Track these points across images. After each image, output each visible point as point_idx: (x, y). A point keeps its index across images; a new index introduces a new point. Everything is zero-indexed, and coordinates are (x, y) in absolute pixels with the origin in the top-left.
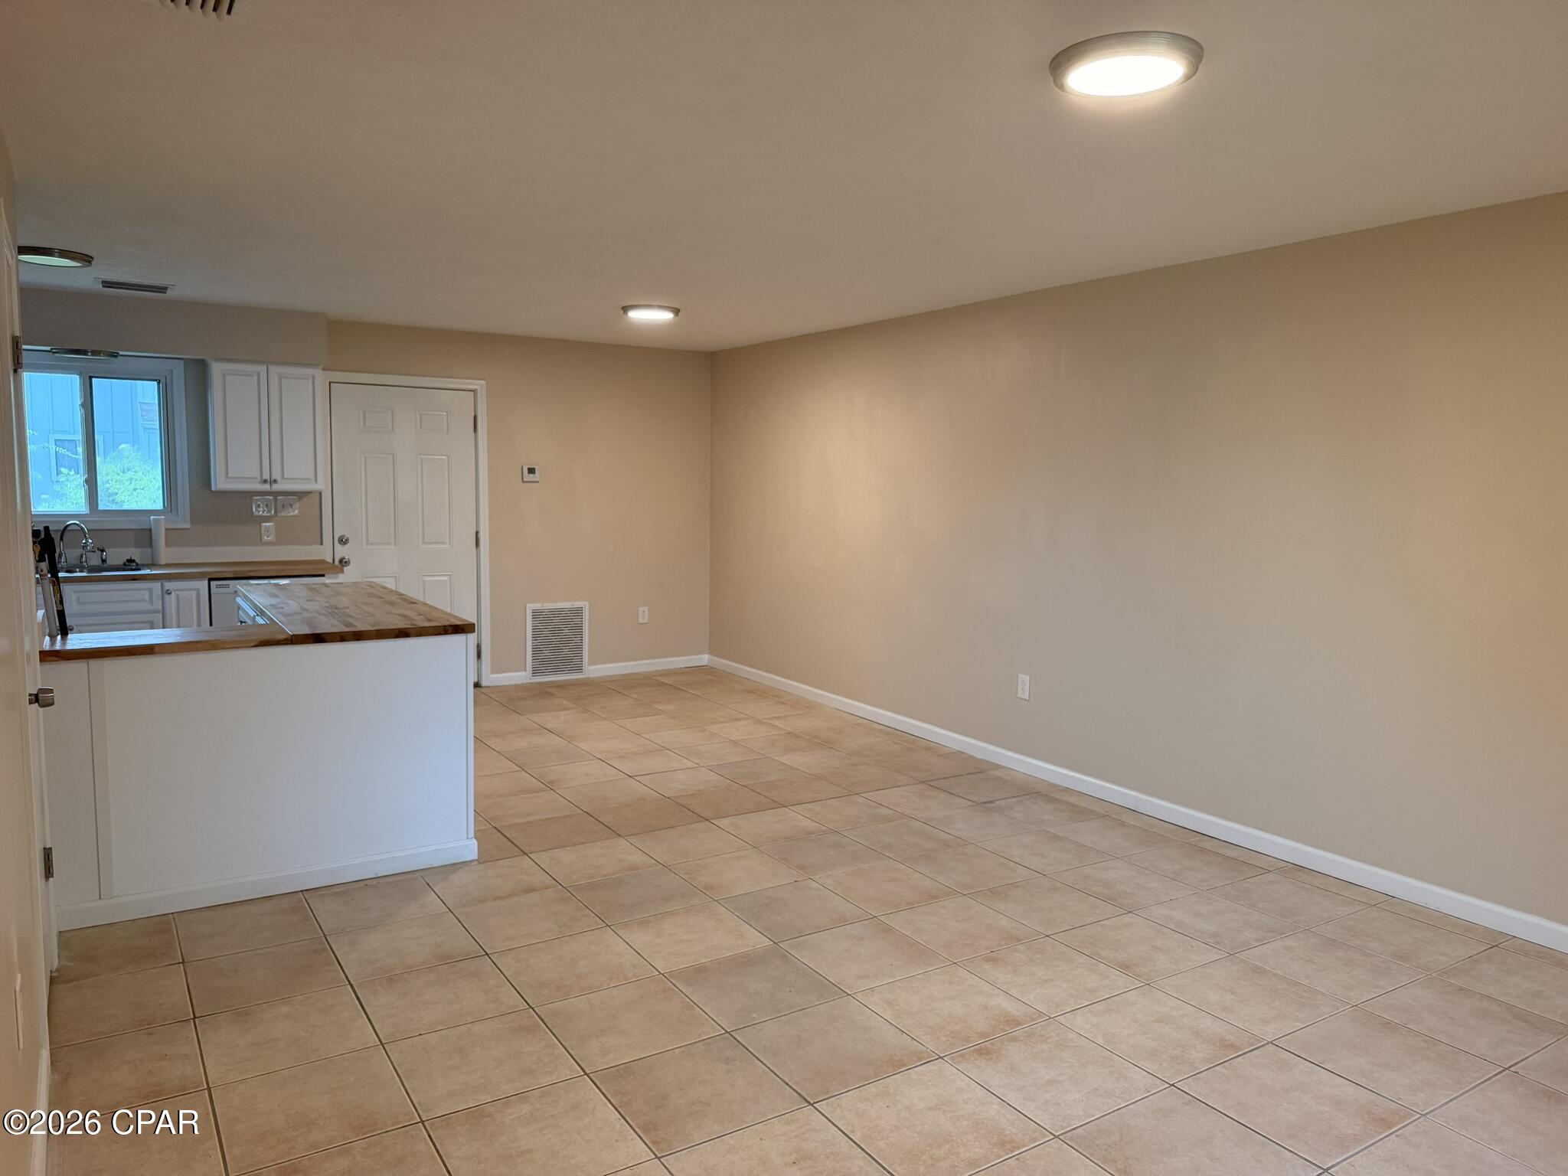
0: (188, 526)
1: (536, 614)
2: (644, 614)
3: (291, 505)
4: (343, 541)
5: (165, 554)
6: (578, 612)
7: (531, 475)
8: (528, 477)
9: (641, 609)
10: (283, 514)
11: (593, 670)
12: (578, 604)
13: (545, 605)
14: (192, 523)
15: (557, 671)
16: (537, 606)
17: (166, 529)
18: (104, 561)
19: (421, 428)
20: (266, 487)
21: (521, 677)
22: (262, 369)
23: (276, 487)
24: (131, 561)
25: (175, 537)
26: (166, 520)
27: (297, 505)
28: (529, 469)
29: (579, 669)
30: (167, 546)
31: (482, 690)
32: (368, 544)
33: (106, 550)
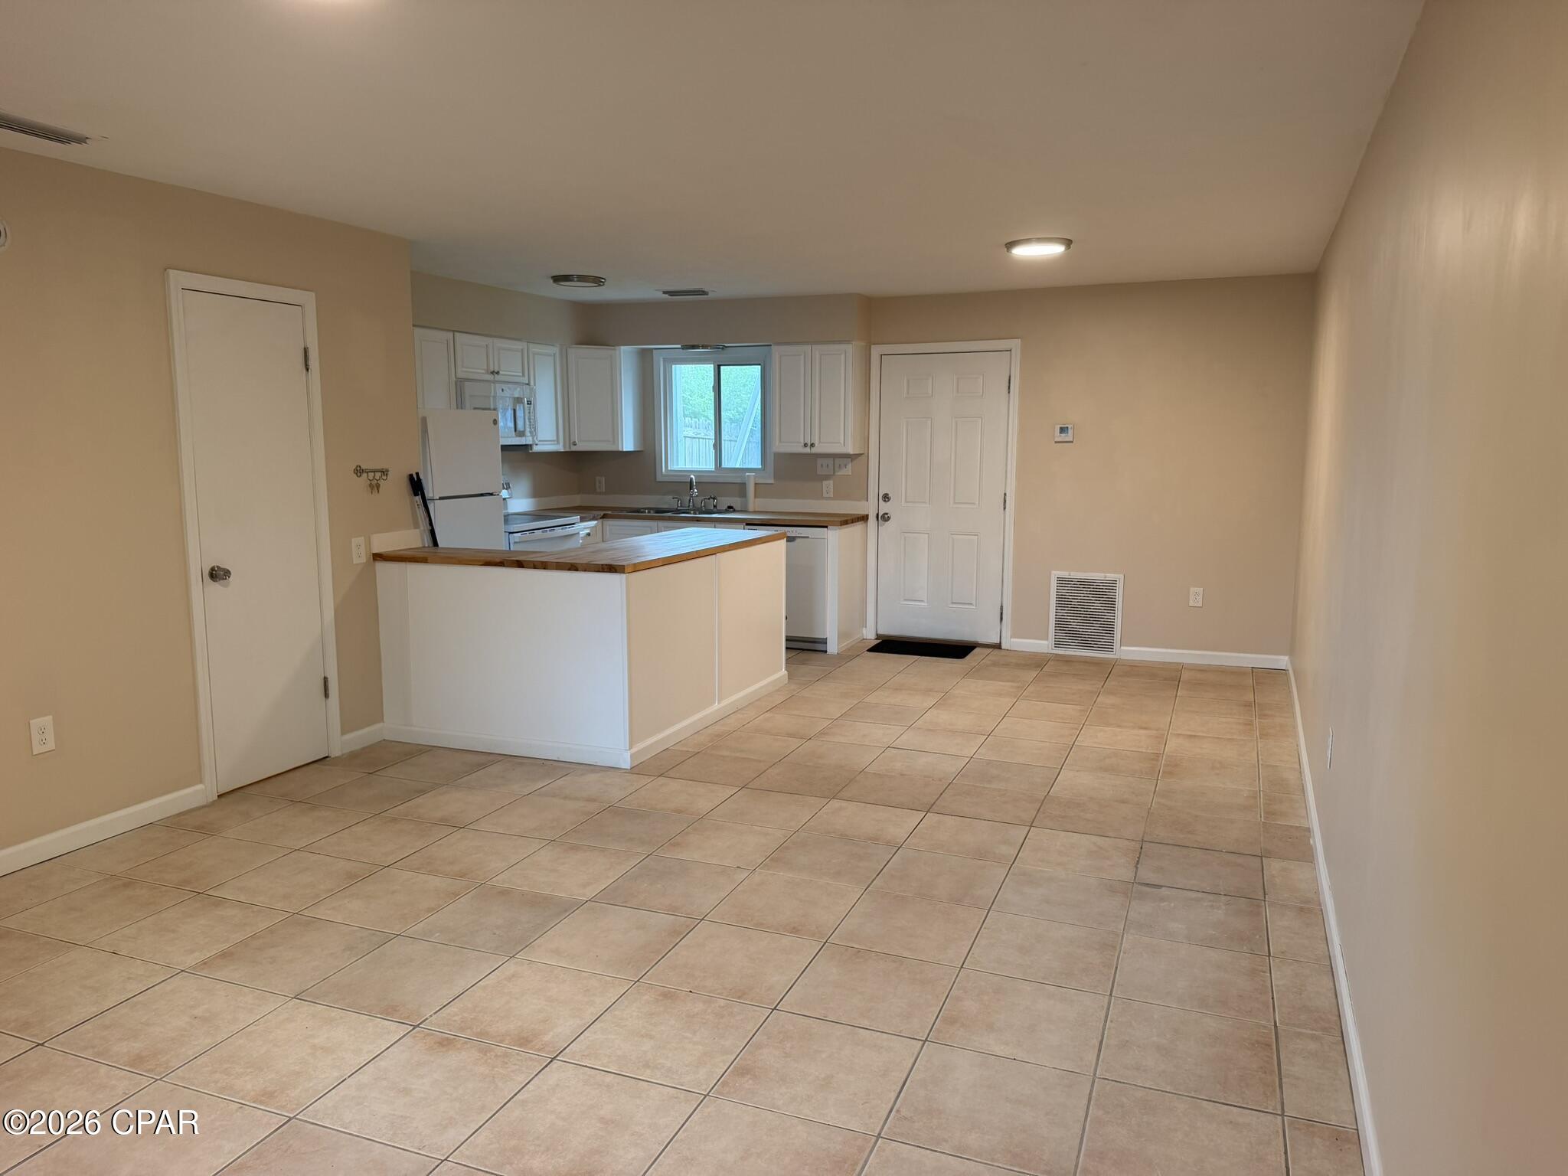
0: (771, 481)
1: (1062, 582)
2: (1196, 597)
3: (846, 466)
4: (886, 498)
5: (753, 502)
6: (1111, 585)
7: (1063, 435)
8: (1064, 437)
9: (1193, 590)
10: (839, 474)
11: (1127, 652)
12: (1110, 576)
13: (1072, 573)
14: (775, 478)
15: (1084, 645)
16: (1064, 574)
17: (756, 484)
18: (715, 506)
19: (958, 391)
20: (807, 450)
21: (1044, 645)
22: (808, 347)
23: (814, 450)
24: (730, 507)
25: (761, 490)
26: (755, 477)
27: (849, 466)
28: (1061, 429)
29: (1109, 646)
30: (755, 497)
31: (1002, 653)
32: (906, 502)
33: (718, 498)
